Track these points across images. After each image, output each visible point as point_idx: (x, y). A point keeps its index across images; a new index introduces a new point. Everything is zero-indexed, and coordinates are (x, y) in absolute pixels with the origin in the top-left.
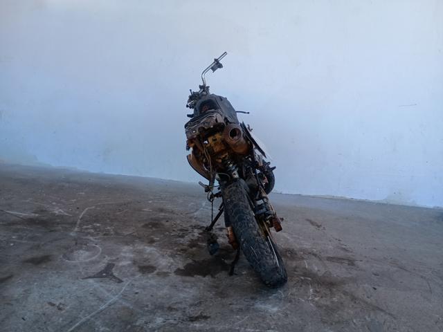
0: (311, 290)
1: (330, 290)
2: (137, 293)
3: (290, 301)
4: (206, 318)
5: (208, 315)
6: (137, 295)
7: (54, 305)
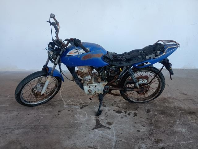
0: (189, 117)
1: (196, 116)
2: (122, 133)
3: (186, 125)
4: (161, 140)
5: (161, 139)
6: (122, 134)
7: (91, 147)
